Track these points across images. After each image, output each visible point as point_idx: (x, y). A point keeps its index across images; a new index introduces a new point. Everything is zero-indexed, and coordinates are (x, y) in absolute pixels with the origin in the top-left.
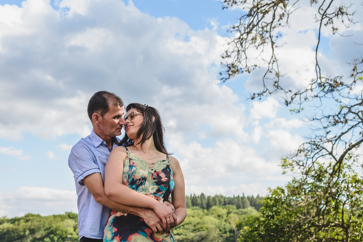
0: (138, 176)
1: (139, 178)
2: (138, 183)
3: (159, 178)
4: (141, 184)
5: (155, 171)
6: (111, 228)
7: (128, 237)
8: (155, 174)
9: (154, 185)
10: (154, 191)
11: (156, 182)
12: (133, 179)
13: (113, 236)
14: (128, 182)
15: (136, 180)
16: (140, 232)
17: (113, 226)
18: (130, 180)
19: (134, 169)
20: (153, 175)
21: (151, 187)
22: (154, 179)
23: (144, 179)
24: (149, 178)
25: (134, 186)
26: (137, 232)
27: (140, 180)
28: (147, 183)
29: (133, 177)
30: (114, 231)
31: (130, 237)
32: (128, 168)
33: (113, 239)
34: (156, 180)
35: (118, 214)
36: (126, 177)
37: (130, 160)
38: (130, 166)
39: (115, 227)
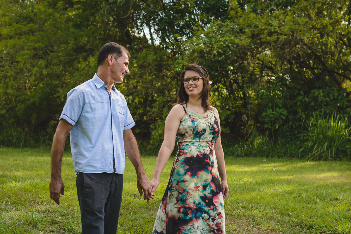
0: (200, 129)
1: (201, 130)
2: (201, 133)
3: (214, 129)
4: (203, 134)
5: (211, 124)
6: (183, 165)
7: (197, 173)
8: (211, 126)
9: (211, 134)
10: (211, 139)
11: (212, 132)
12: (197, 131)
13: (185, 172)
14: (194, 133)
15: (200, 132)
16: (205, 169)
17: (185, 164)
18: (195, 132)
19: (196, 123)
20: (210, 127)
21: (209, 136)
22: (211, 130)
23: (205, 130)
24: (208, 130)
25: (198, 136)
26: (204, 170)
27: (202, 131)
28: (206, 133)
29: (197, 130)
30: (186, 168)
31: (198, 173)
32: (191, 123)
33: (185, 174)
34: (212, 131)
35: (188, 155)
36: (191, 130)
37: (190, 116)
38: (192, 121)
39: (187, 165)
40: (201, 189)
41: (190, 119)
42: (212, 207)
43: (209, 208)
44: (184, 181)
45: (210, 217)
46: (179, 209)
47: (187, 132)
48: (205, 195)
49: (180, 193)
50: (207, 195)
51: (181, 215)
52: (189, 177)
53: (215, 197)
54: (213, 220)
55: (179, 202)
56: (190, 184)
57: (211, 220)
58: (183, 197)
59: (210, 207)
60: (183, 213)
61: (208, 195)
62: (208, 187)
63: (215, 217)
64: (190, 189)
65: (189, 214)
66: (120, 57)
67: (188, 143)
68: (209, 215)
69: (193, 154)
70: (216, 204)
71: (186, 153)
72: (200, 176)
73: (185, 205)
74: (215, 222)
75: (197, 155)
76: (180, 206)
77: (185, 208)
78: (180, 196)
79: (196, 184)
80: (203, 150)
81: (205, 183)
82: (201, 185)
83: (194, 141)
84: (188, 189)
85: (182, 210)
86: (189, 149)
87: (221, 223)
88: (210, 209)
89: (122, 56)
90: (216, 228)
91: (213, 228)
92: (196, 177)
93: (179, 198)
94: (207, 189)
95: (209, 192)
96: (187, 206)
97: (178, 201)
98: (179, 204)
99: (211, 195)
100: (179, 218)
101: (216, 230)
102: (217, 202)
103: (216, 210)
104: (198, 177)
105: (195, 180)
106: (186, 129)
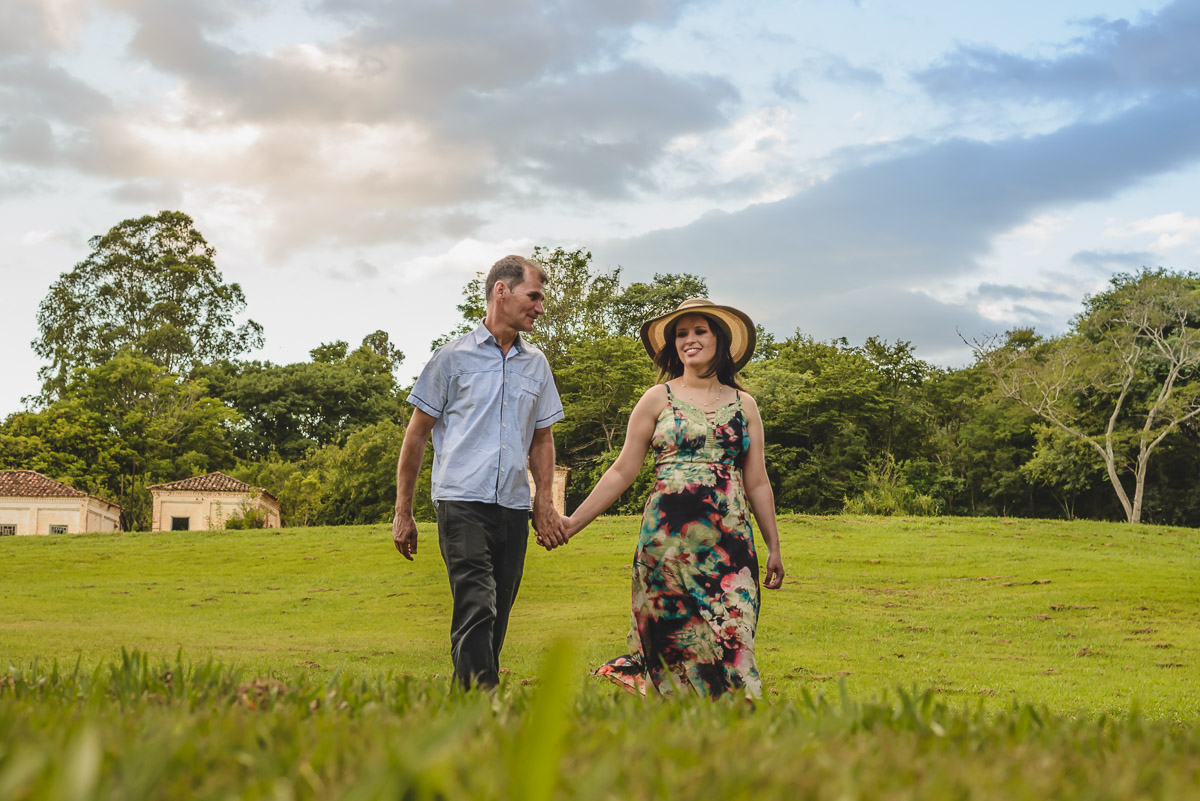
0: (691, 435)
1: (694, 438)
2: (694, 445)
3: (726, 436)
4: (699, 447)
5: (718, 426)
6: (656, 511)
7: (682, 526)
8: (718, 430)
9: (717, 448)
10: (720, 456)
11: (720, 443)
12: (685, 440)
13: (658, 524)
14: (678, 445)
15: (691, 442)
16: (701, 519)
17: (660, 509)
18: (680, 442)
19: (683, 423)
20: (715, 431)
21: (715, 451)
22: (718, 438)
23: (702, 439)
24: (711, 437)
25: (687, 450)
26: (698, 520)
27: (695, 440)
28: (707, 444)
29: (683, 436)
30: (660, 517)
31: (684, 527)
32: (673, 422)
33: (658, 528)
34: (721, 441)
35: (667, 491)
36: (672, 438)
37: (675, 409)
38: (676, 420)
39: (663, 510)
40: (692, 559)
41: (673, 416)
42: (717, 595)
43: (712, 599)
44: (656, 544)
45: (714, 615)
46: (656, 600)
47: (665, 443)
48: (703, 573)
49: (650, 569)
50: (709, 573)
51: (663, 613)
52: (665, 536)
53: (726, 577)
54: (720, 621)
55: (653, 587)
56: (665, 550)
57: (716, 622)
58: (658, 576)
59: (714, 596)
60: (666, 608)
61: (711, 573)
62: (710, 556)
63: (723, 615)
64: (667, 560)
65: (678, 609)
66: (519, 283)
67: (669, 466)
68: (712, 611)
69: (676, 487)
70: (726, 590)
71: (664, 487)
72: (688, 532)
73: (666, 593)
74: (724, 626)
75: (685, 490)
76: (655, 595)
77: (665, 597)
78: (651, 574)
79: (681, 548)
80: (700, 478)
81: (701, 547)
82: (693, 552)
83: (679, 460)
84: (663, 560)
85: (661, 603)
86: (671, 477)
87: (736, 628)
88: (714, 601)
89: (523, 281)
90: (727, 637)
91: (721, 638)
92: (679, 534)
93: (650, 578)
94: (707, 561)
95: (713, 566)
96: (670, 593)
97: (649, 585)
98: (653, 591)
99: (717, 573)
100: (660, 618)
101: (727, 641)
102: (728, 586)
103: (726, 600)
104: (683, 535)
105: (677, 541)
106: (663, 437)
